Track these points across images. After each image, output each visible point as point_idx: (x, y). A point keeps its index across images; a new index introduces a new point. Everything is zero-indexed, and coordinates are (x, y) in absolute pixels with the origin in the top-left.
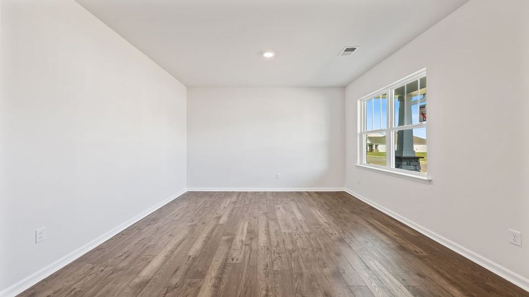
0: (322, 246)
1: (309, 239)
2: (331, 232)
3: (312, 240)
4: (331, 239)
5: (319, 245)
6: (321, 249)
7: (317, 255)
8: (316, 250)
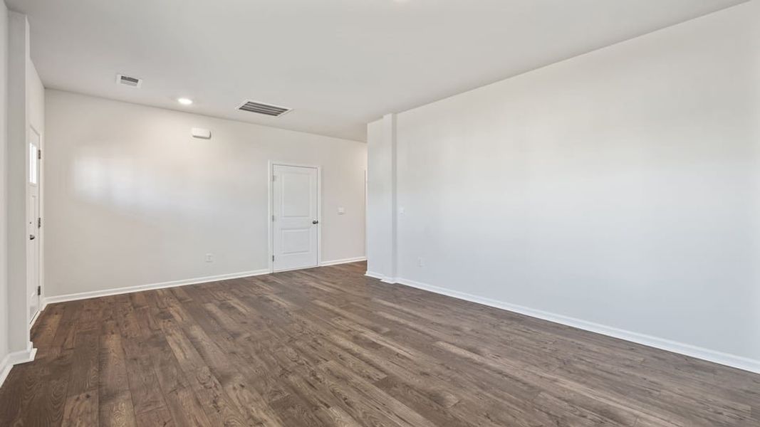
0: (255, 357)
1: (279, 362)
2: (245, 391)
3: (275, 361)
4: (244, 374)
5: (261, 358)
6: (257, 353)
7: (259, 344)
8: (264, 350)
